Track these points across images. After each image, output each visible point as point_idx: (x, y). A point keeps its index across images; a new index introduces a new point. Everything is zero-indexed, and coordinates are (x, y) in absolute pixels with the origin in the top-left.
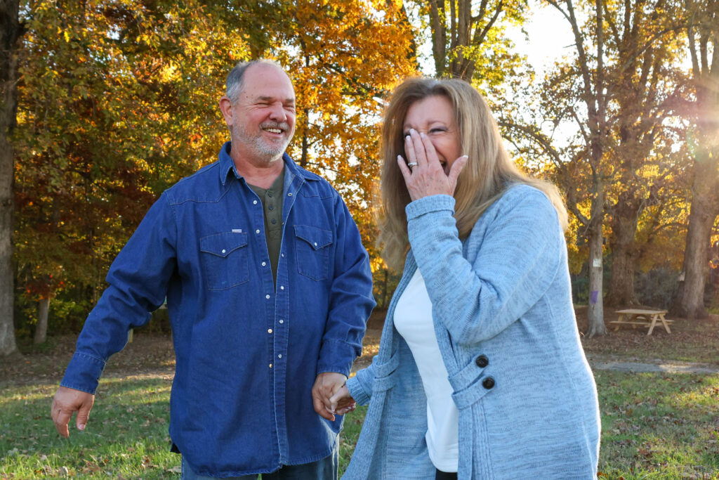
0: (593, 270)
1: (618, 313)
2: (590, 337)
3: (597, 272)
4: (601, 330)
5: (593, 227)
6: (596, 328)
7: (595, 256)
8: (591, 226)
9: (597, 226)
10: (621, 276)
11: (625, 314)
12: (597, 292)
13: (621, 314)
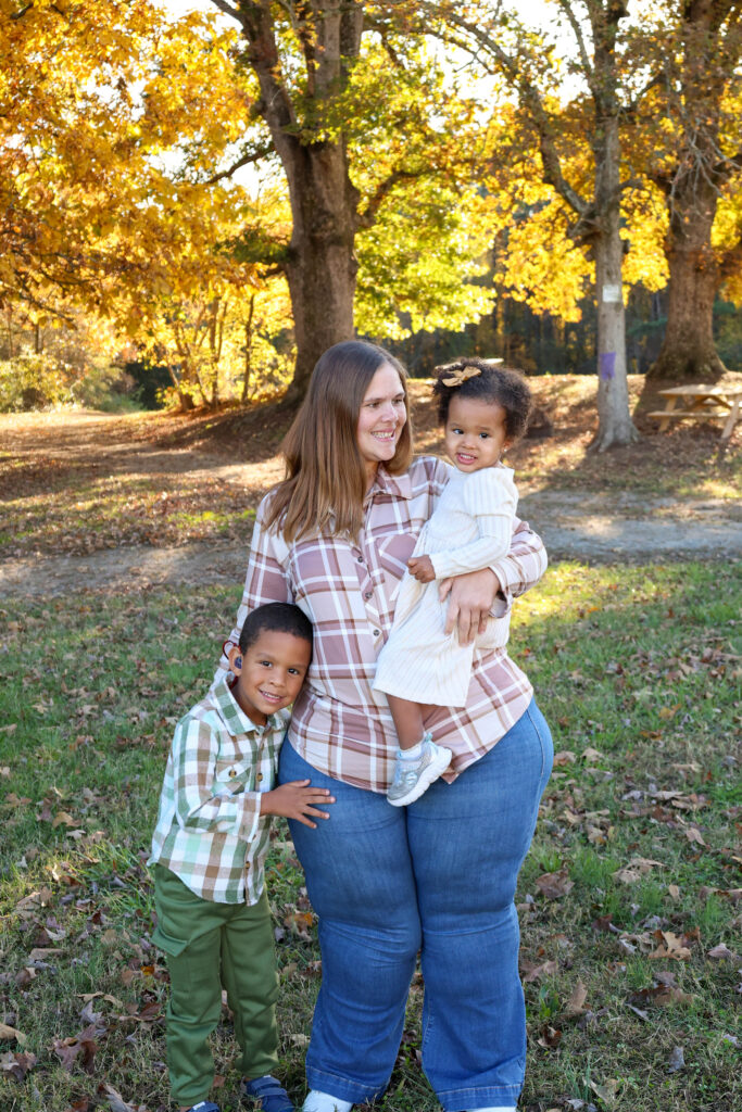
0: (603, 311)
1: (665, 395)
2: (601, 450)
3: (613, 312)
4: (624, 433)
5: (598, 219)
6: (615, 430)
7: (606, 281)
8: (592, 215)
9: (607, 215)
10: (688, 316)
11: (680, 398)
12: (612, 356)
13: (671, 396)
